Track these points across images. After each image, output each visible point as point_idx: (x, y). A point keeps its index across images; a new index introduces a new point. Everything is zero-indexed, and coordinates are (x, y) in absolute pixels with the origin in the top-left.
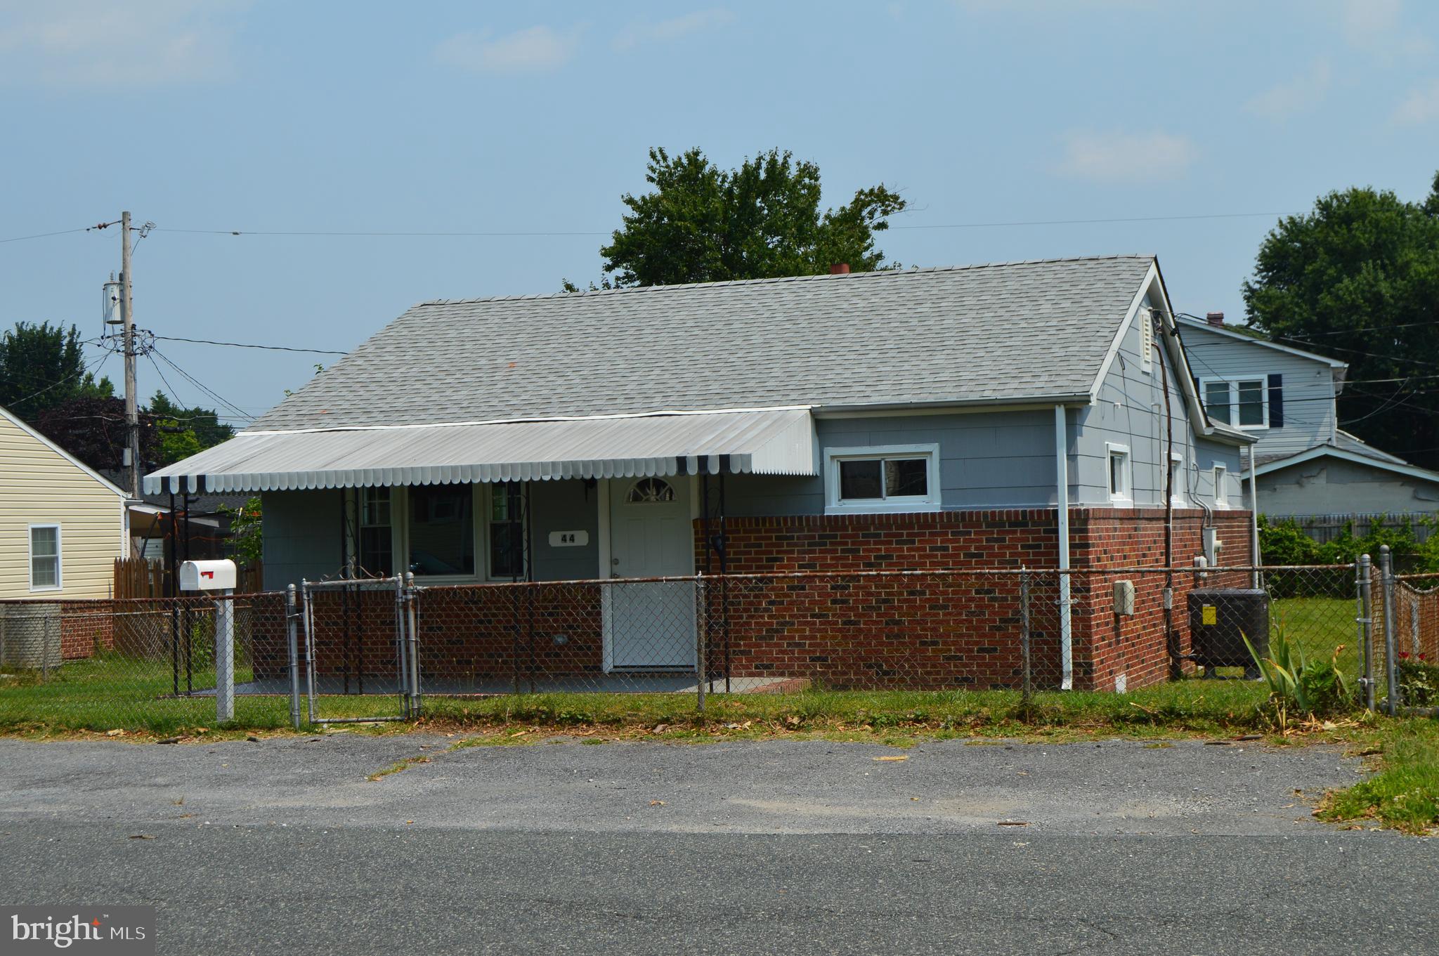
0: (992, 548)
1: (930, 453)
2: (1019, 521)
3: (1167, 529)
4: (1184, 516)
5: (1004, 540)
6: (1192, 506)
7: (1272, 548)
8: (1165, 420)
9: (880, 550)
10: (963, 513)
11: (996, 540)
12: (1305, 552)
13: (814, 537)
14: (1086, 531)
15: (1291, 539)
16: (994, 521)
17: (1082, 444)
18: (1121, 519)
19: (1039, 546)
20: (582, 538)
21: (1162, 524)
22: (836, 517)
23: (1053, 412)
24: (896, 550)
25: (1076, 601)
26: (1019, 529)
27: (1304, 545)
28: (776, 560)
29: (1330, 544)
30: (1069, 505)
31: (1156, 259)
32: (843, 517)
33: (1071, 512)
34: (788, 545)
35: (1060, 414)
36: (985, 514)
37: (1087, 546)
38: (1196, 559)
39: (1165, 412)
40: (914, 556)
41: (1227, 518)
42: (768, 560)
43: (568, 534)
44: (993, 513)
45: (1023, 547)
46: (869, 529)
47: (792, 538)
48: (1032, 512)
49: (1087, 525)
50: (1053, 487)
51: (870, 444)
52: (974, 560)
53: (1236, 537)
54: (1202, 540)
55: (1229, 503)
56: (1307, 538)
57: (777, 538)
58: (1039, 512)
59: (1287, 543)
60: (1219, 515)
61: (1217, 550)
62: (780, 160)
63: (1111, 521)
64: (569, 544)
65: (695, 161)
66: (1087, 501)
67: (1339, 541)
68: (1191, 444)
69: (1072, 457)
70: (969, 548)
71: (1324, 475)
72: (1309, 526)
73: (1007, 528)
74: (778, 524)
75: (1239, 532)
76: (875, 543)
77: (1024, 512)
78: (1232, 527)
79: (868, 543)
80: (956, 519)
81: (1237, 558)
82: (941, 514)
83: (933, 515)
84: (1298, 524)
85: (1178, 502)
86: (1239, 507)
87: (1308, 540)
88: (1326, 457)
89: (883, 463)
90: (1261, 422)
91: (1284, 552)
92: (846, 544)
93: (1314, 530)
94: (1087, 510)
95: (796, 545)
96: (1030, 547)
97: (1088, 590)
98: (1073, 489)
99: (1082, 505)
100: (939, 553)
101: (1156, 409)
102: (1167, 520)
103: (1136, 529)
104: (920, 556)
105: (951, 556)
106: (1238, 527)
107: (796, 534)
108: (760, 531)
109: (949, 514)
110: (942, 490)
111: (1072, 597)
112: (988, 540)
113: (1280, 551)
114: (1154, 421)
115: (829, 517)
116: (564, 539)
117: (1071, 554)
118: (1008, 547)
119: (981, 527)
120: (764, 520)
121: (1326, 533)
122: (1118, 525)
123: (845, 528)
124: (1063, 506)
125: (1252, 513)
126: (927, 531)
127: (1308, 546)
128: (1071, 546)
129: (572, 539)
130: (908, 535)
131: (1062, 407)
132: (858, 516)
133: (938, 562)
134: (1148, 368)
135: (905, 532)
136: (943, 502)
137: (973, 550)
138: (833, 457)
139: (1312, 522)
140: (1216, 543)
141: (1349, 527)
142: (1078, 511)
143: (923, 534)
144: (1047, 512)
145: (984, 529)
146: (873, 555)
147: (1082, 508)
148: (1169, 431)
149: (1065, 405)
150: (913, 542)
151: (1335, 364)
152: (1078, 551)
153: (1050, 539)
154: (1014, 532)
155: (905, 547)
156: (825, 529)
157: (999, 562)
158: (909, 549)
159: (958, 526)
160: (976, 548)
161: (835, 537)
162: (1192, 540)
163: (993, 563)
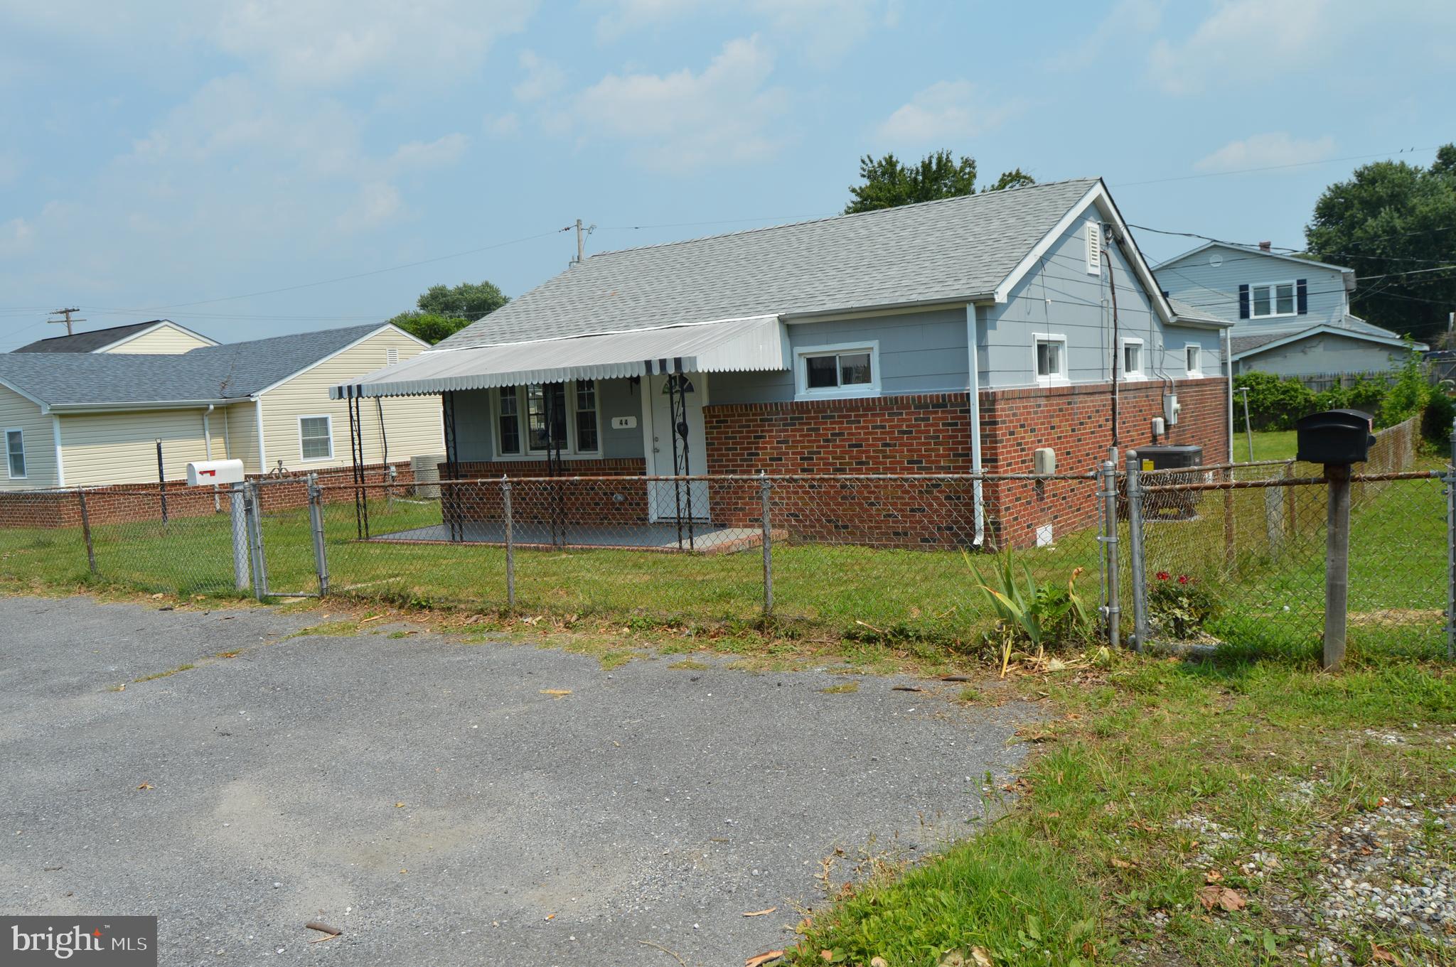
0: (919, 426)
1: (872, 348)
2: (941, 403)
3: (1113, 400)
4: (1138, 387)
5: (928, 419)
6: (1155, 378)
7: (1282, 397)
8: (1112, 311)
9: (834, 428)
10: (896, 398)
11: (923, 419)
12: (1305, 399)
13: (786, 419)
14: (993, 410)
15: (1296, 390)
16: (921, 404)
17: (992, 336)
18: (1046, 397)
19: (956, 424)
20: (632, 422)
21: (1109, 396)
22: (802, 403)
23: (965, 310)
24: (846, 428)
25: (987, 469)
26: (940, 410)
27: (1305, 394)
28: (761, 437)
29: (1324, 392)
30: (979, 389)
31: (1101, 180)
32: (807, 402)
33: (981, 394)
34: (769, 425)
35: (971, 311)
36: (913, 398)
37: (995, 423)
38: (1154, 420)
39: (1111, 305)
40: (860, 433)
41: (1197, 385)
42: (756, 437)
43: (624, 419)
44: (919, 397)
45: (943, 425)
46: (826, 412)
47: (771, 420)
48: (949, 396)
49: (994, 405)
50: (965, 374)
51: (827, 343)
52: (905, 436)
53: (1208, 398)
54: (1163, 404)
55: (1203, 372)
56: (1308, 389)
57: (761, 420)
58: (956, 395)
59: (1293, 393)
60: (1182, 384)
61: (1176, 411)
62: (944, 156)
63: (1032, 399)
64: (624, 426)
65: (891, 162)
66: (997, 384)
67: (1331, 391)
68: (1156, 328)
69: (982, 347)
70: (901, 426)
71: (1322, 345)
72: (1310, 381)
73: (931, 409)
74: (761, 409)
75: (1211, 394)
76: (831, 423)
77: (944, 396)
78: (1206, 391)
79: (826, 423)
80: (891, 403)
81: (1208, 414)
82: (879, 398)
83: (873, 399)
84: (1301, 380)
85: (1137, 376)
86: (1217, 374)
87: (1308, 391)
88: (1323, 334)
89: (837, 357)
90: (1291, 311)
91: (1291, 399)
92: (810, 424)
93: (1313, 384)
94: (994, 393)
95: (774, 425)
96: (950, 425)
97: (996, 461)
98: (984, 375)
99: (992, 388)
100: (879, 431)
101: (1105, 304)
102: (1113, 393)
103: (1069, 403)
104: (865, 434)
105: (888, 433)
106: (1211, 390)
107: (774, 417)
108: (748, 415)
109: (885, 399)
110: (882, 378)
111: (983, 467)
112: (916, 420)
113: (1288, 398)
114: (1105, 314)
115: (797, 402)
116: (621, 424)
117: (982, 430)
118: (932, 425)
119: (911, 409)
120: (751, 405)
121: (1322, 385)
122: (1043, 402)
123: (809, 411)
124: (975, 389)
125: (1228, 379)
126: (870, 413)
127: (1308, 395)
128: (982, 424)
129: (626, 423)
130: (856, 416)
131: (972, 304)
132: (818, 402)
133: (879, 438)
134: (1097, 271)
135: (853, 414)
136: (883, 387)
137: (904, 428)
138: (800, 355)
139: (1312, 378)
140: (1175, 405)
141: (1339, 381)
142: (987, 394)
143: (866, 415)
144: (962, 395)
145: (913, 410)
146: (830, 432)
147: (991, 391)
148: (1115, 321)
149: (974, 303)
150: (859, 422)
151: (1344, 270)
152: (988, 428)
153: (965, 418)
154: (936, 412)
155: (853, 426)
156: (794, 412)
157: (925, 438)
158: (857, 428)
159: (892, 409)
160: (907, 426)
161: (802, 418)
162: (1150, 405)
163: (920, 438)
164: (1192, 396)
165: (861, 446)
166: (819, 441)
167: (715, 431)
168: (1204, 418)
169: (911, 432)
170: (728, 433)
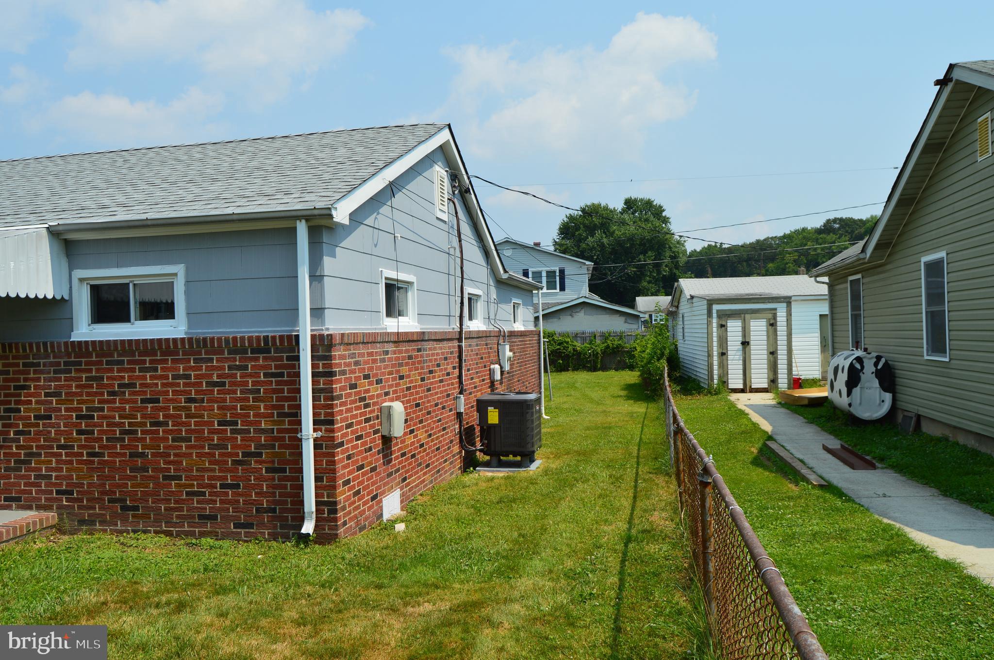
0: (235, 376)
1: (176, 275)
2: (262, 347)
3: (460, 347)
4: (480, 336)
5: (246, 368)
6: (491, 328)
7: (558, 347)
8: (458, 261)
9: (123, 378)
10: (205, 339)
11: (239, 368)
12: (574, 349)
13: (59, 364)
14: (330, 358)
15: (567, 343)
16: (235, 347)
17: (329, 264)
18: (395, 342)
19: (281, 375)
21: (456, 343)
22: (80, 343)
23: (294, 230)
24: (138, 377)
25: (319, 434)
26: (261, 356)
27: (573, 345)
28: (23, 388)
29: (586, 345)
30: (312, 330)
31: (449, 125)
32: (86, 342)
33: (313, 337)
34: (35, 372)
35: (302, 230)
36: (227, 340)
37: (331, 374)
38: (492, 366)
39: (458, 254)
40: (157, 384)
41: (521, 336)
42: (16, 388)
44: (235, 339)
45: (265, 375)
46: (112, 356)
47: (38, 365)
48: (274, 338)
49: (330, 351)
50: (294, 311)
51: (118, 266)
52: (216, 389)
53: (528, 347)
54: (498, 352)
55: (524, 325)
56: (575, 342)
57: (24, 365)
58: (281, 337)
59: (565, 344)
60: (512, 334)
61: (509, 359)
63: (378, 345)
66: (334, 325)
67: (590, 344)
68: (492, 283)
69: (316, 277)
70: (211, 375)
71: (583, 311)
72: (576, 336)
73: (250, 355)
74: (24, 350)
75: (530, 344)
76: (119, 371)
77: (266, 338)
78: (526, 341)
79: (112, 370)
80: (198, 346)
81: (528, 361)
82: (183, 339)
83: (175, 340)
84: (570, 335)
85: (476, 325)
86: (531, 328)
87: (575, 343)
88: (584, 303)
89: (131, 286)
90: (556, 289)
91: (564, 349)
92: (90, 371)
93: (578, 338)
94: (330, 336)
95: (42, 372)
96: (273, 375)
97: (332, 422)
98: (318, 312)
99: (327, 329)
100: (181, 382)
101: (452, 251)
102: (460, 340)
103: (419, 350)
104: (163, 385)
105: (194, 385)
106: (530, 340)
107: (41, 361)
108: (7, 358)
109: (190, 340)
110: (188, 314)
111: (315, 430)
112: (230, 368)
113: (562, 348)
114: (452, 262)
115: (74, 342)
117: (314, 383)
118: (250, 375)
119: (223, 353)
120: (11, 346)
121: (584, 339)
122: (391, 348)
123: (89, 355)
124: (306, 330)
125: (540, 331)
126: (170, 358)
127: (576, 346)
128: (314, 375)
130: (151, 362)
131: (303, 221)
132: (101, 342)
133: (181, 391)
134: (445, 217)
135: (148, 359)
136: (190, 326)
137: (215, 379)
138: (81, 280)
139: (577, 334)
140: (509, 354)
141: (595, 337)
142: (321, 337)
143: (166, 361)
144: (289, 337)
145: (226, 355)
146: (116, 383)
147: (326, 333)
148: (462, 268)
149: (307, 221)
150: (156, 370)
151: (588, 263)
152: (322, 380)
153: (294, 366)
154: (257, 359)
155: (148, 375)
156: (69, 356)
157: (242, 392)
158: (151, 377)
160: (219, 376)
161: (80, 363)
162: (489, 353)
163: (235, 392)
164: (518, 345)
165: (157, 401)
166: (102, 394)
168: (526, 365)
169: (223, 384)
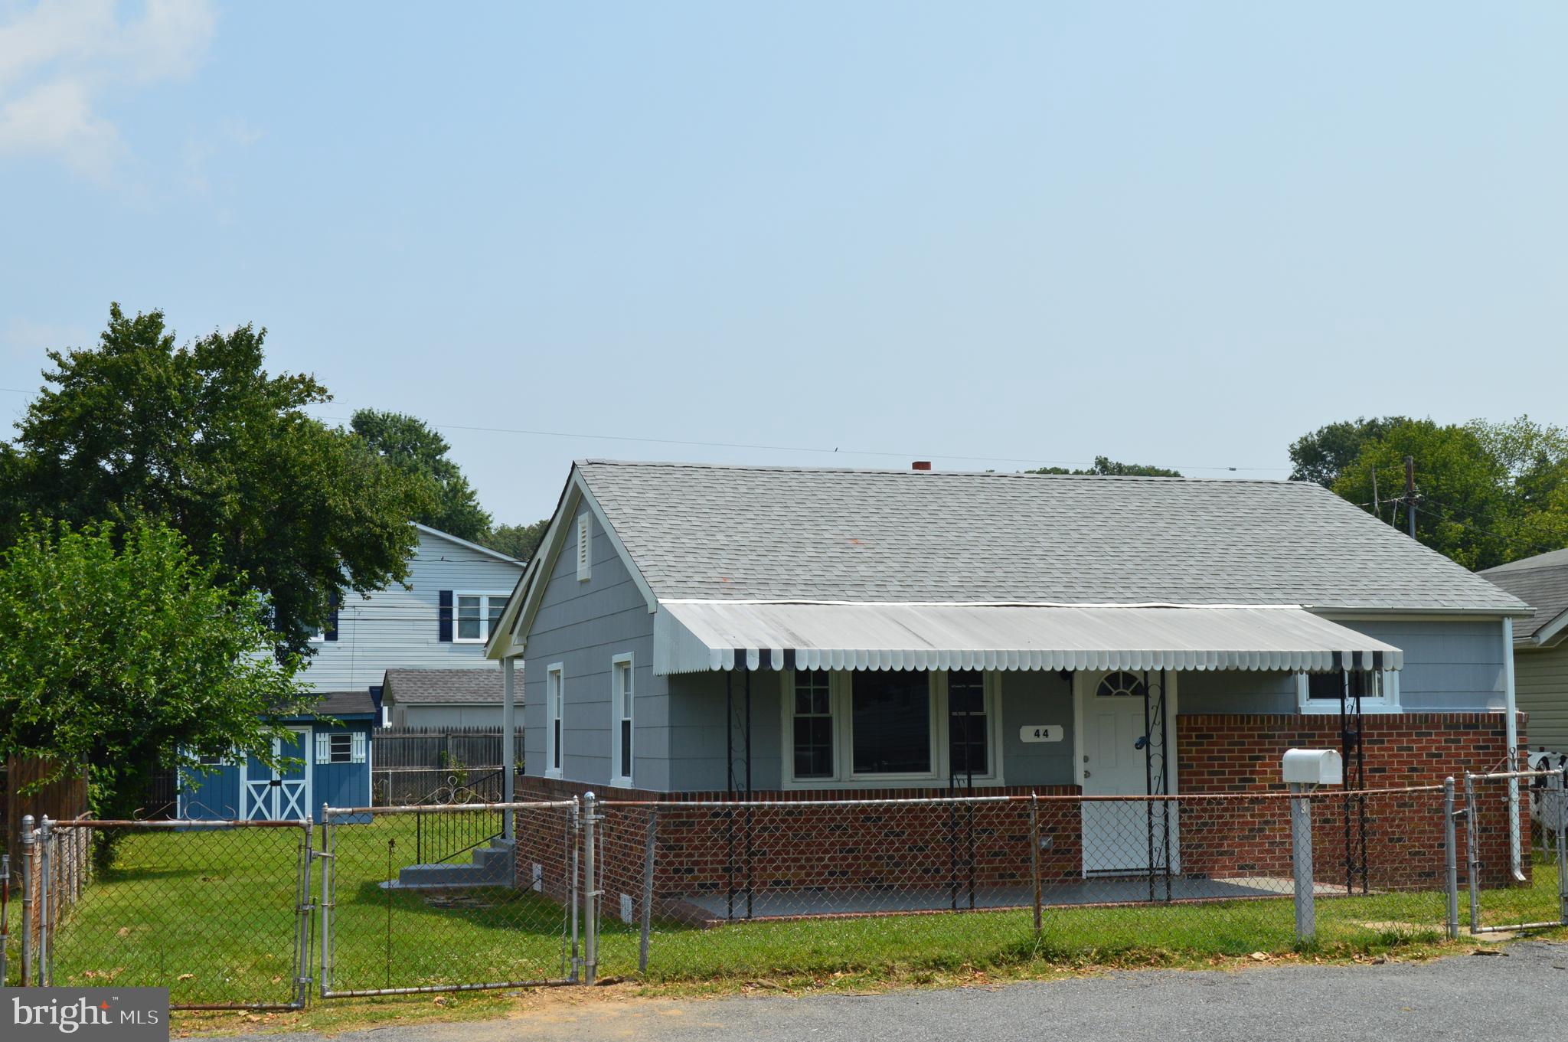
0: (1450, 748)
2: (1473, 723)
5: (1459, 741)
10: (1427, 715)
11: (1453, 741)
13: (1293, 736)
14: (1524, 733)
16: (1452, 723)
19: (1488, 748)
20: (1056, 734)
22: (1308, 715)
23: (1500, 624)
24: (1367, 749)
25: (1520, 798)
26: (1472, 730)
28: (1258, 758)
33: (1516, 716)
34: (1270, 743)
35: (1508, 625)
36: (1445, 716)
37: (1524, 747)
40: (1383, 755)
42: (1251, 758)
43: (1042, 729)
44: (1452, 716)
45: (1475, 748)
47: (1273, 736)
48: (1483, 716)
49: (1524, 728)
52: (1434, 759)
57: (1259, 736)
64: (1042, 739)
70: (1430, 748)
73: (1462, 730)
74: (1262, 721)
77: (1477, 716)
80: (1421, 722)
82: (1401, 715)
83: (1396, 716)
94: (1524, 715)
95: (1277, 743)
96: (1481, 747)
100: (1405, 753)
104: (1389, 756)
105: (1416, 755)
107: (1277, 733)
108: (1243, 729)
109: (1408, 716)
110: (1398, 692)
112: (1446, 741)
116: (1037, 734)
118: (1463, 748)
119: (1441, 728)
120: (1249, 717)
123: (1322, 727)
124: (1512, 710)
126: (1395, 731)
128: (1517, 747)
129: (1046, 734)
130: (1379, 735)
131: (1511, 619)
133: (1405, 762)
135: (1375, 732)
136: (1401, 704)
137: (1434, 751)
142: (1520, 715)
143: (1391, 735)
144: (1499, 715)
145: (1443, 730)
150: (1383, 742)
152: (1519, 752)
154: (1468, 734)
155: (1376, 746)
156: (1303, 727)
157: (1456, 762)
158: (1379, 749)
159: (1421, 728)
160: (1436, 749)
161: (1313, 735)
163: (1450, 763)
165: (1384, 770)
167: (1194, 748)
169: (1440, 755)
170: (1212, 751)
